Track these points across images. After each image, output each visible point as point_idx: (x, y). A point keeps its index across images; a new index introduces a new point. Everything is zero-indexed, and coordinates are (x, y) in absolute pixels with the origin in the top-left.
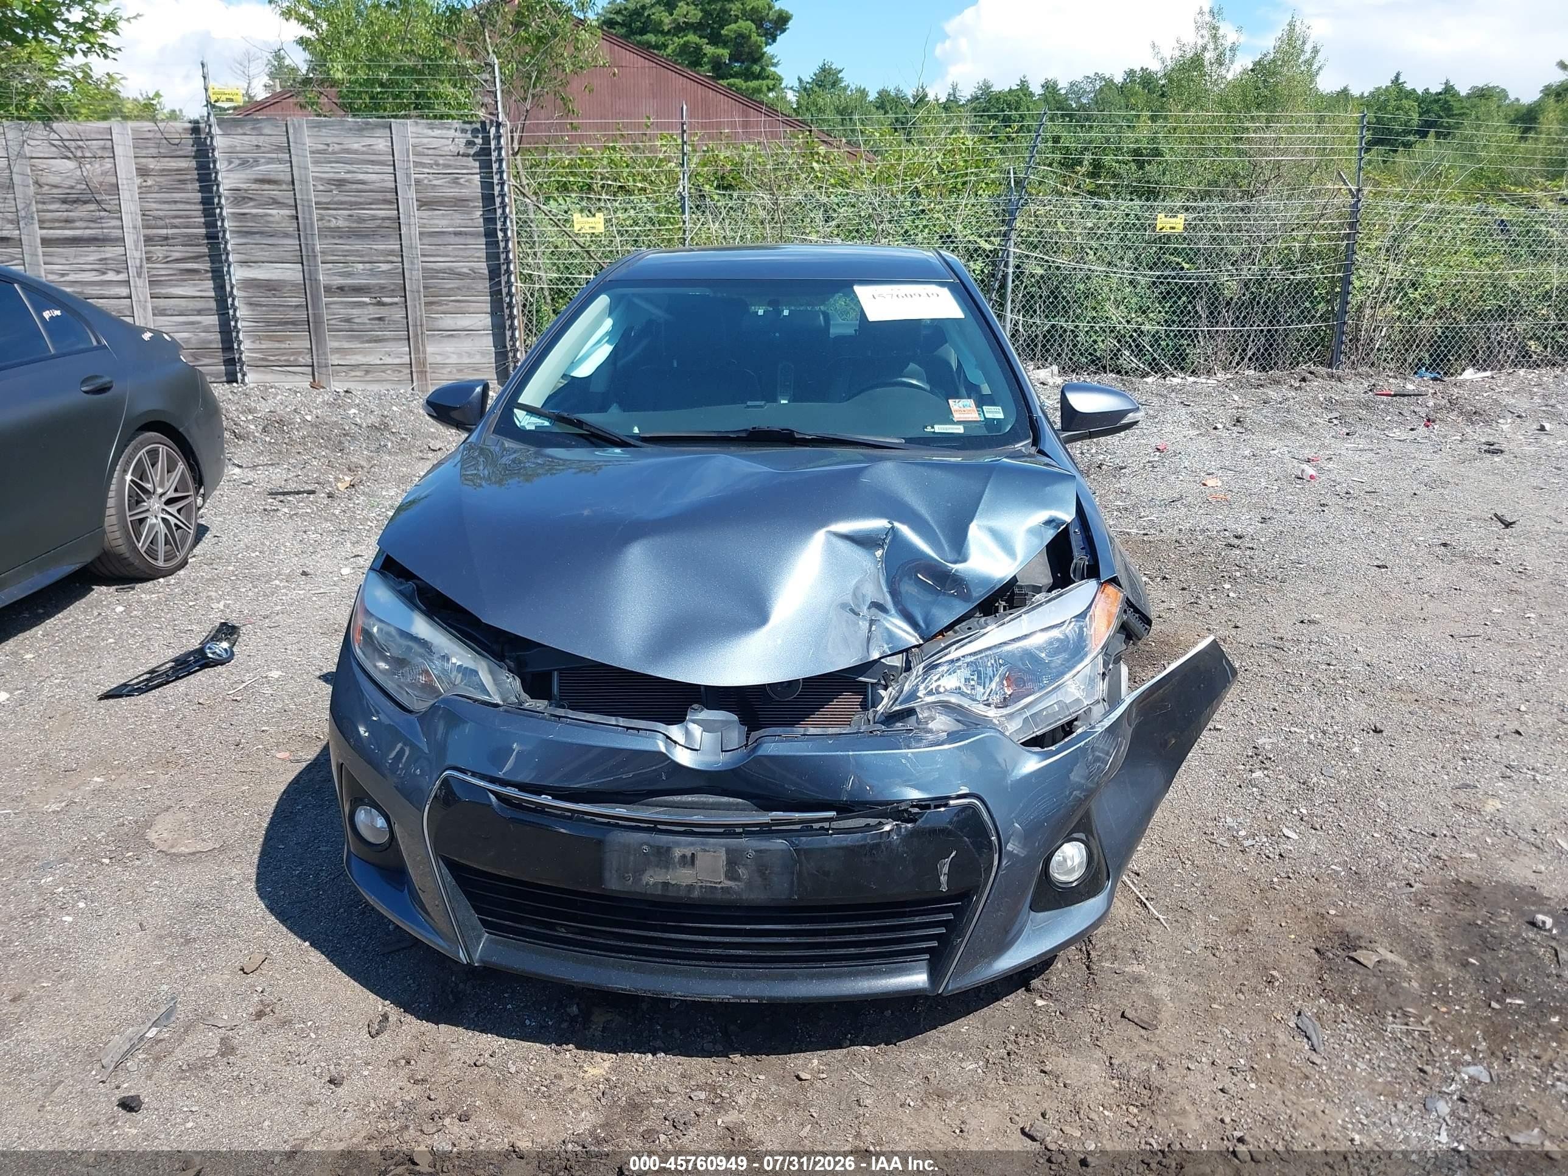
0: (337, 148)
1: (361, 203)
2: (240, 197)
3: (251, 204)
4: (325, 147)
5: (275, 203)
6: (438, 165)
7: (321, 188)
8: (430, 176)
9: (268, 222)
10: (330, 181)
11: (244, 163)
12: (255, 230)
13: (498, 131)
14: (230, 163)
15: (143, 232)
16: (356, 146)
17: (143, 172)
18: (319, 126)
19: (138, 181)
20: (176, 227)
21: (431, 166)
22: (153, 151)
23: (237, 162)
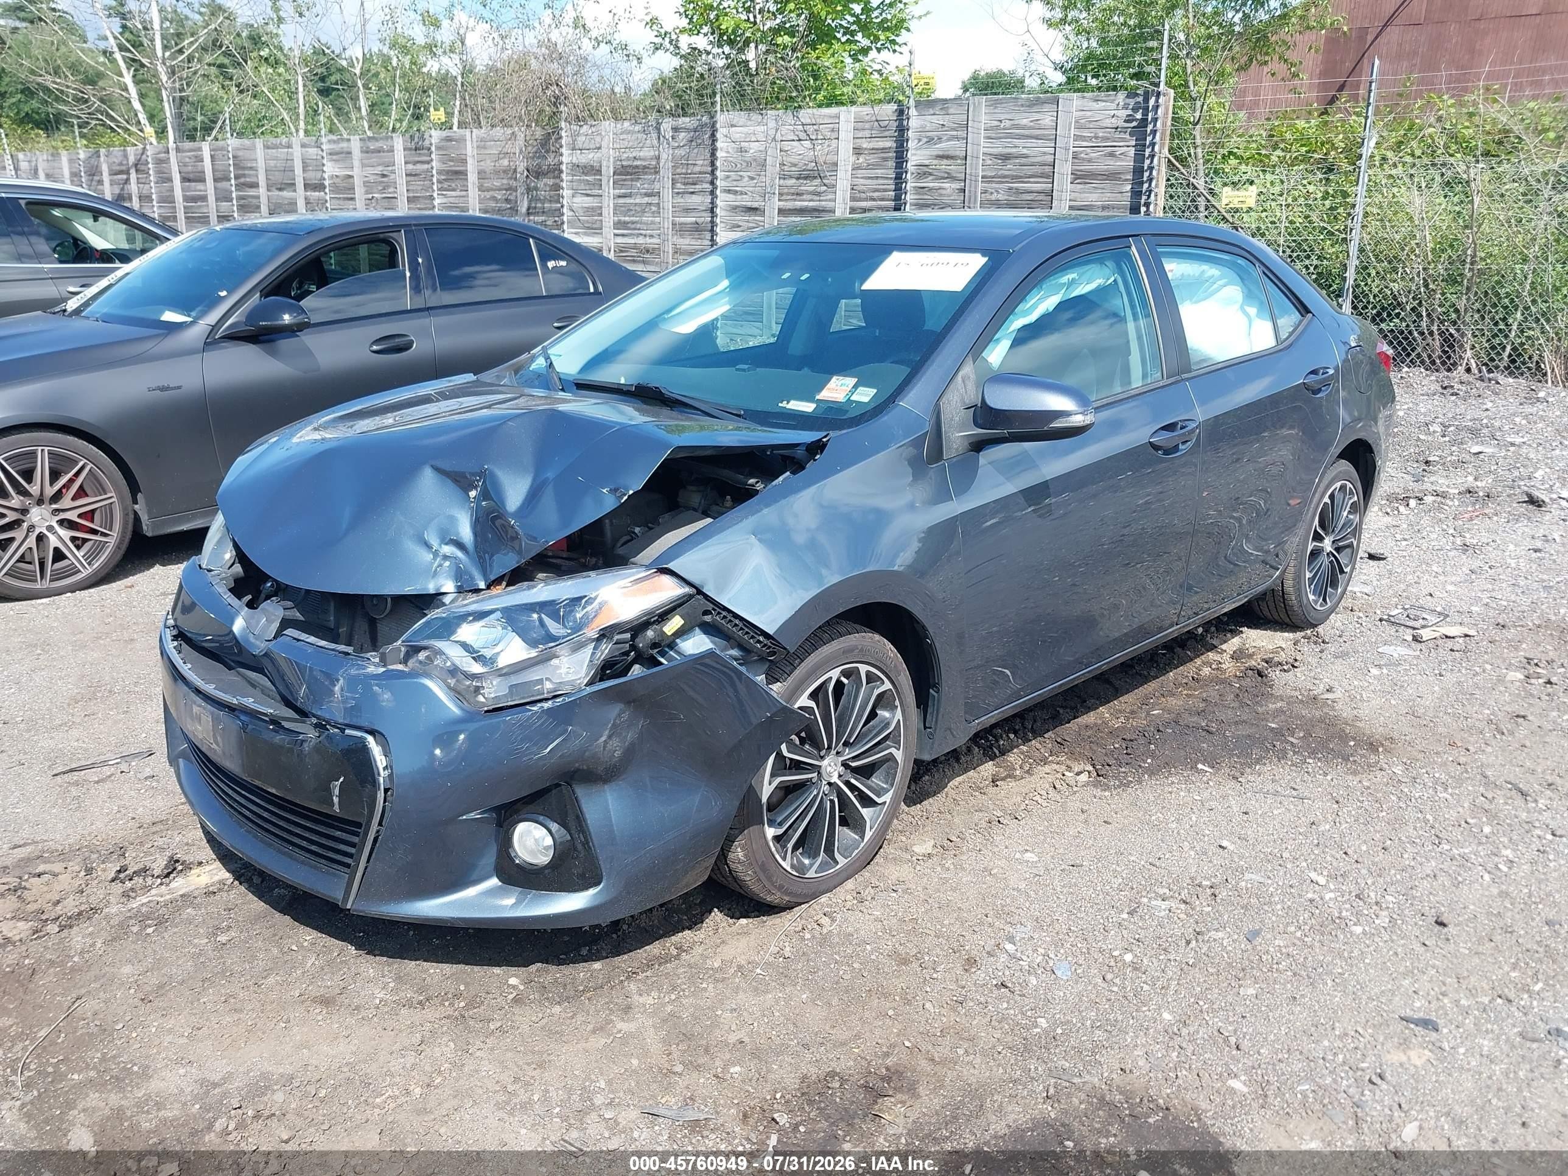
0: (1008, 123)
1: (1021, 177)
2: (924, 172)
3: (931, 178)
4: (998, 123)
5: (950, 177)
6: (1096, 138)
7: (989, 162)
8: (1088, 150)
9: (941, 195)
10: (997, 156)
11: (930, 140)
12: (930, 202)
13: (1157, 101)
14: (920, 140)
15: (850, 204)
16: (1025, 122)
17: (858, 151)
18: (995, 104)
19: (852, 159)
20: (874, 200)
21: (1090, 139)
22: (867, 134)
23: (925, 140)
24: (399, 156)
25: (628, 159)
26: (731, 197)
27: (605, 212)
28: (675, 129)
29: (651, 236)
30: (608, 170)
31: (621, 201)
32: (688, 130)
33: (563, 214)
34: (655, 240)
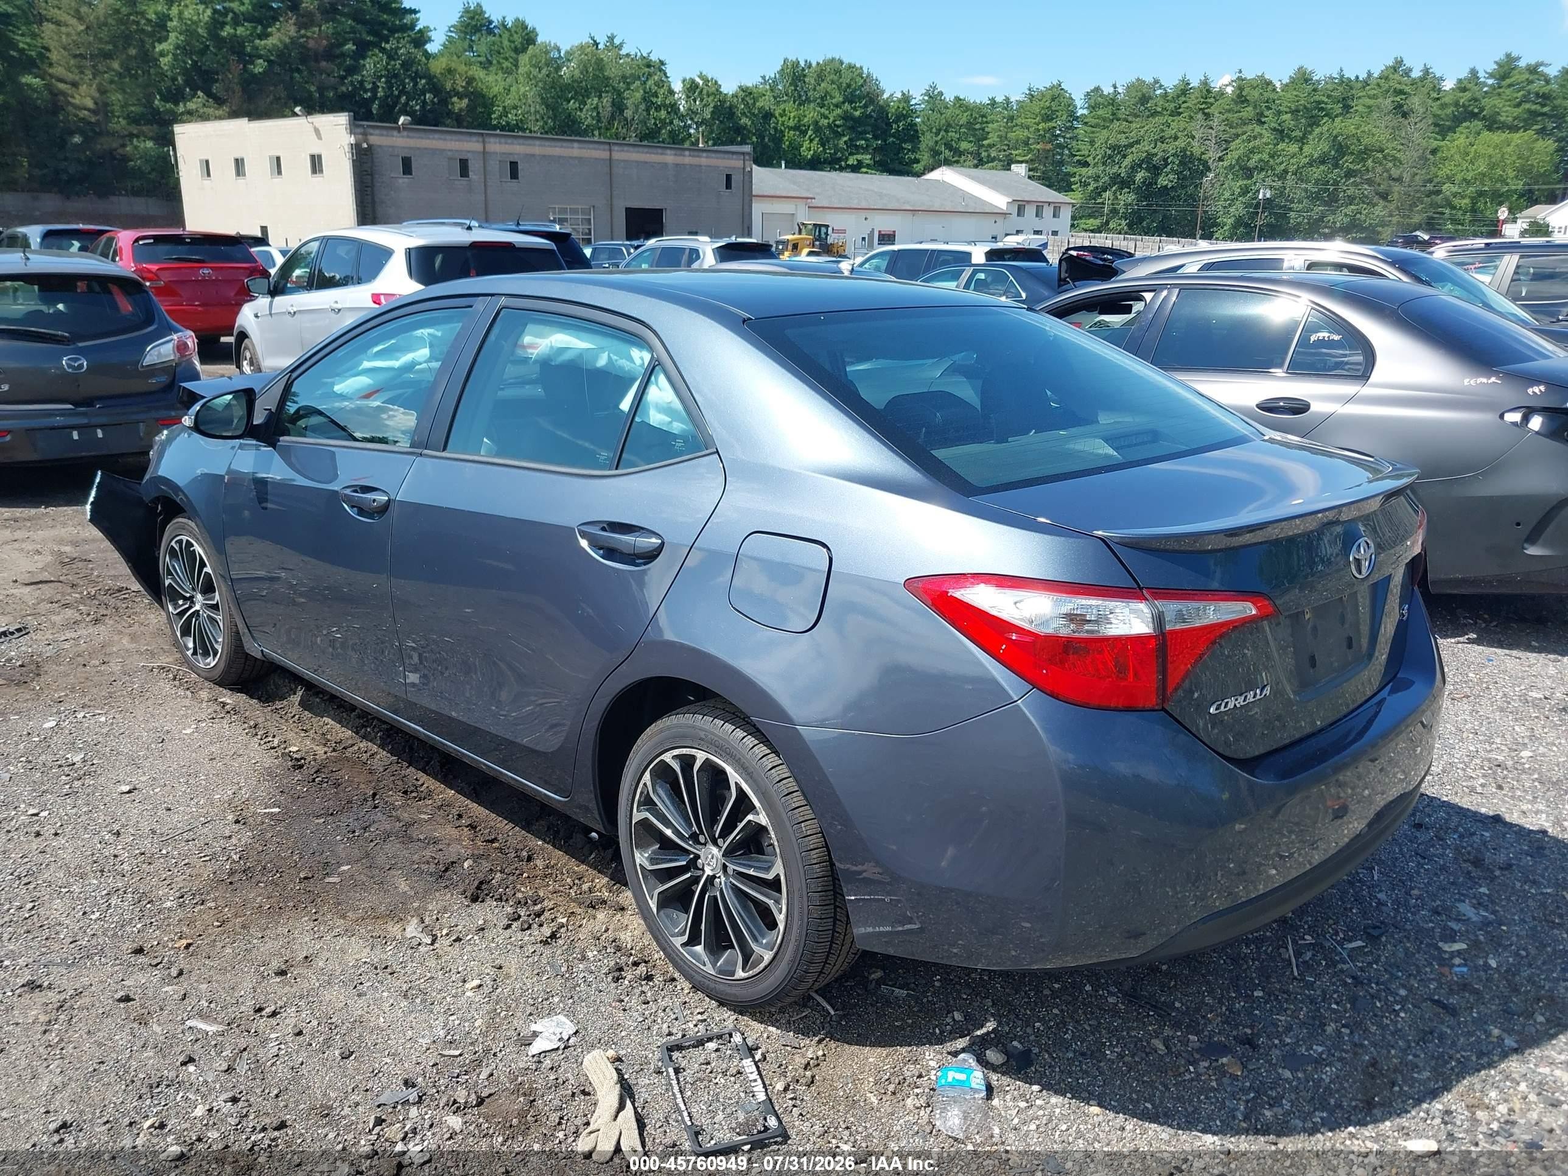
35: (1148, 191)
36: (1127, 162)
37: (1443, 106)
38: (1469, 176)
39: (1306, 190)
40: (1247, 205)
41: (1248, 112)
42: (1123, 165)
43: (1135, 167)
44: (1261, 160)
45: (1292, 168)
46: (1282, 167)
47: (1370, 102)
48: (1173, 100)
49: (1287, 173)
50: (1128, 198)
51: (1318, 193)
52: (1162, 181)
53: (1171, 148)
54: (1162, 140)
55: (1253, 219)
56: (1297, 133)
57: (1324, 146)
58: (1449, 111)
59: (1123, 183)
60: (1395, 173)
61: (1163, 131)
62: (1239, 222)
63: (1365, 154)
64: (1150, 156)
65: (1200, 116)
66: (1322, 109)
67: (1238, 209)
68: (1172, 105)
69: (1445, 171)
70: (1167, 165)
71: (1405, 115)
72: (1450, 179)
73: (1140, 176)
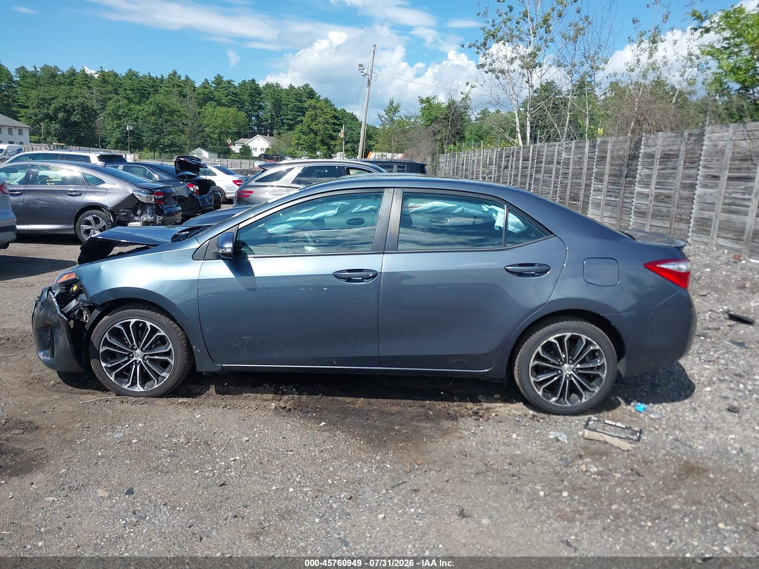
24: (587, 150)
25: (667, 151)
26: (706, 170)
27: (653, 176)
28: (690, 135)
29: (671, 189)
30: (658, 156)
31: (661, 171)
32: (696, 135)
33: (636, 178)
34: (672, 192)
35: (66, 123)
36: (52, 107)
37: (199, 94)
38: (216, 125)
39: (148, 127)
40: (121, 133)
41: (109, 88)
42: (50, 109)
43: (57, 110)
44: (124, 112)
45: (140, 117)
46: (135, 116)
47: (167, 89)
48: (68, 78)
49: (138, 118)
50: (55, 126)
51: (154, 129)
52: (73, 118)
53: (76, 102)
54: (70, 97)
55: (125, 139)
56: (136, 100)
57: (152, 108)
58: (202, 96)
59: (52, 118)
60: (185, 122)
61: (69, 93)
62: (118, 141)
63: (172, 113)
64: (65, 105)
65: (85, 87)
66: (145, 90)
67: (117, 134)
68: (68, 80)
69: (205, 122)
70: (74, 110)
71: (184, 97)
72: (208, 126)
73: (61, 115)
